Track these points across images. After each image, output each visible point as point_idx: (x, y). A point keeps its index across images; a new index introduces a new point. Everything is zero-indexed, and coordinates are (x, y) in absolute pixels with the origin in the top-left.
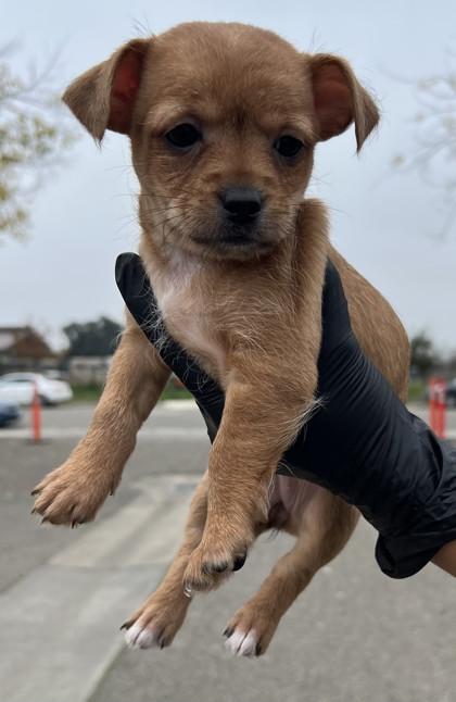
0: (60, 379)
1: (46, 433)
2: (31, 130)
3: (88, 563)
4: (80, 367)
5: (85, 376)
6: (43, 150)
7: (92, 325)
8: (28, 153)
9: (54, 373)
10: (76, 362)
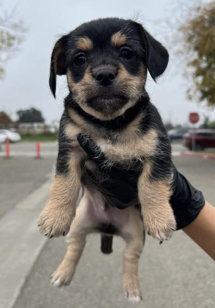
0: (16, 132)
1: (12, 153)
2: (5, 37)
3: (30, 207)
4: (23, 127)
5: (25, 131)
6: (10, 45)
7: (28, 111)
8: (4, 46)
9: (13, 129)
10: (22, 125)
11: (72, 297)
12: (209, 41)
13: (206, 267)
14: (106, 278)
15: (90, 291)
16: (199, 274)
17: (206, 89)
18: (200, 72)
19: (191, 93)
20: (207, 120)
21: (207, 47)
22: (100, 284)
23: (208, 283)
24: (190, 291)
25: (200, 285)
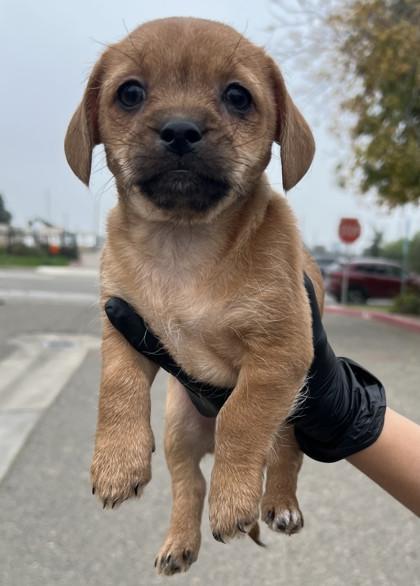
11: (56, 579)
12: (390, 52)
13: (338, 522)
14: (131, 543)
15: (97, 567)
16: (321, 535)
17: (378, 165)
18: (365, 126)
19: (345, 172)
20: (378, 238)
21: (384, 66)
22: (118, 554)
23: (338, 549)
24: (299, 565)
25: (322, 553)
